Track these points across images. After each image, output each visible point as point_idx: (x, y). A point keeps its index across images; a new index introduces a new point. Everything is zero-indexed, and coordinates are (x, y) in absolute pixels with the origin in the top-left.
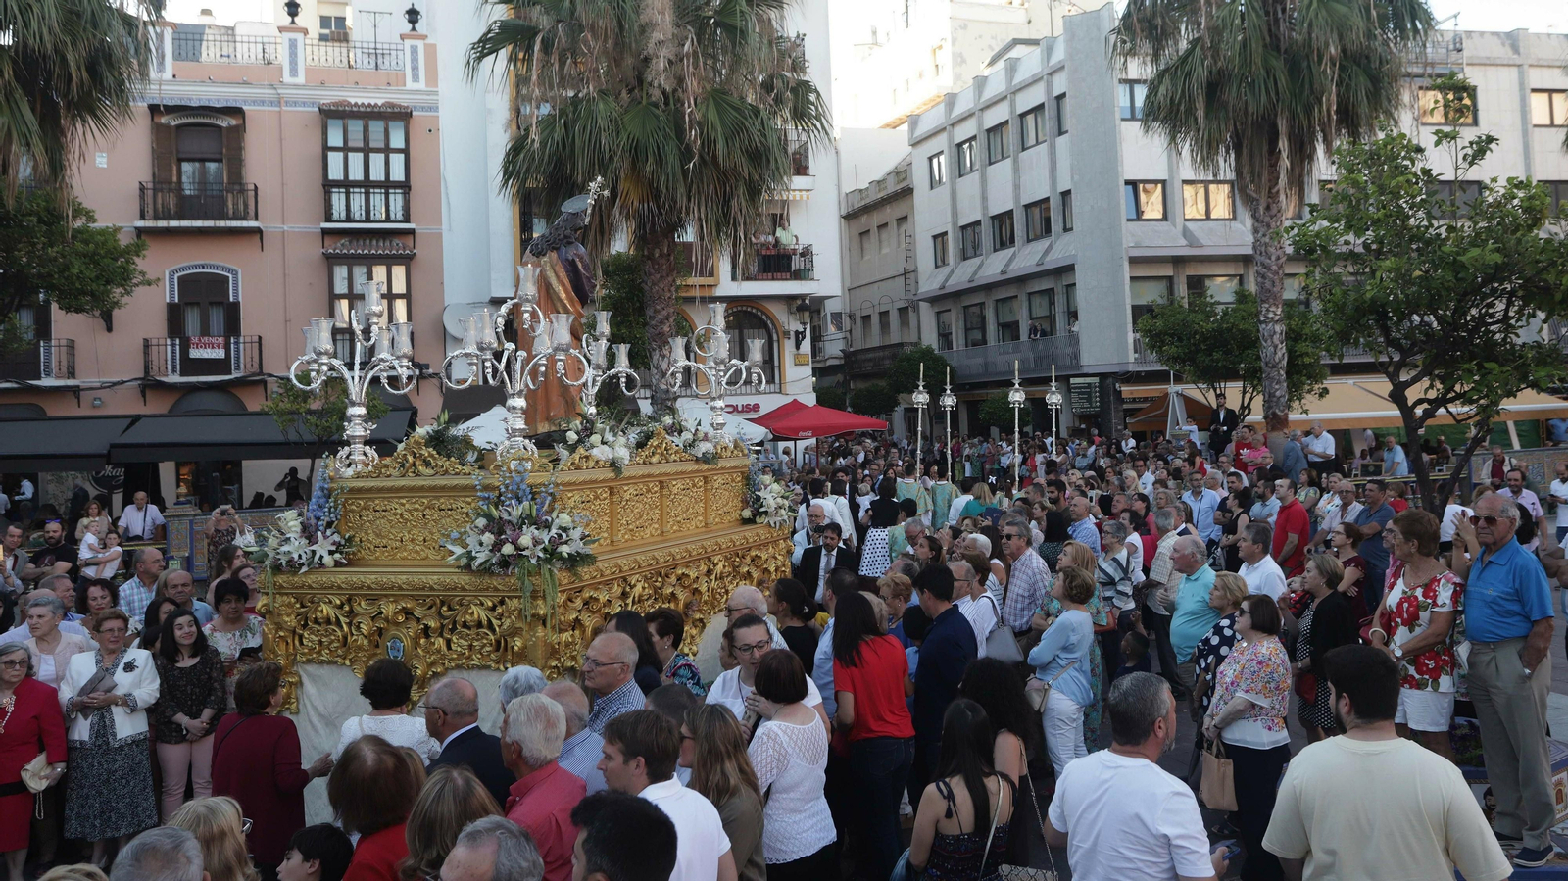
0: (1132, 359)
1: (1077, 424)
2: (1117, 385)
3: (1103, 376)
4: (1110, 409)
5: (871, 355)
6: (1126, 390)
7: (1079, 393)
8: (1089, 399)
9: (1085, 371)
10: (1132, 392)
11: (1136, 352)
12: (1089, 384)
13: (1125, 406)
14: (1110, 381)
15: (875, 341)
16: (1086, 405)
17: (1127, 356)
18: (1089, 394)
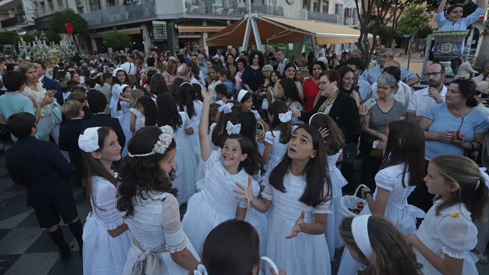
0: (185, 12)
1: (153, 47)
2: (176, 26)
3: (168, 21)
4: (172, 38)
5: (47, 19)
6: (181, 28)
7: (158, 29)
8: (162, 33)
9: (159, 18)
10: (183, 29)
11: (186, 7)
12: (162, 25)
13: (180, 37)
14: (172, 24)
15: (48, 12)
16: (161, 35)
17: (182, 9)
18: (162, 30)
